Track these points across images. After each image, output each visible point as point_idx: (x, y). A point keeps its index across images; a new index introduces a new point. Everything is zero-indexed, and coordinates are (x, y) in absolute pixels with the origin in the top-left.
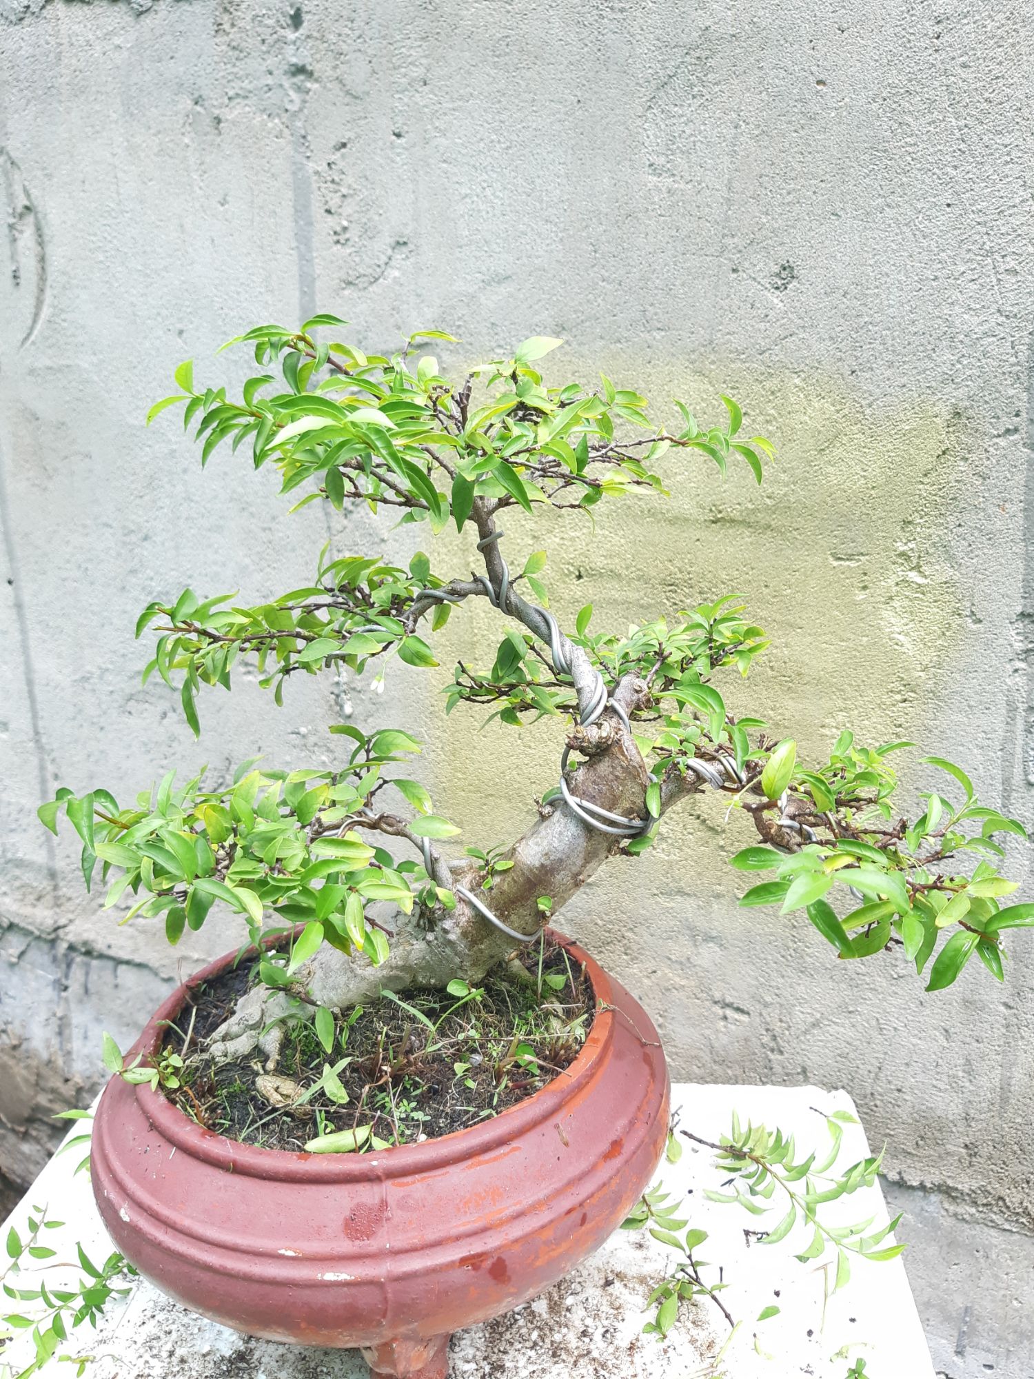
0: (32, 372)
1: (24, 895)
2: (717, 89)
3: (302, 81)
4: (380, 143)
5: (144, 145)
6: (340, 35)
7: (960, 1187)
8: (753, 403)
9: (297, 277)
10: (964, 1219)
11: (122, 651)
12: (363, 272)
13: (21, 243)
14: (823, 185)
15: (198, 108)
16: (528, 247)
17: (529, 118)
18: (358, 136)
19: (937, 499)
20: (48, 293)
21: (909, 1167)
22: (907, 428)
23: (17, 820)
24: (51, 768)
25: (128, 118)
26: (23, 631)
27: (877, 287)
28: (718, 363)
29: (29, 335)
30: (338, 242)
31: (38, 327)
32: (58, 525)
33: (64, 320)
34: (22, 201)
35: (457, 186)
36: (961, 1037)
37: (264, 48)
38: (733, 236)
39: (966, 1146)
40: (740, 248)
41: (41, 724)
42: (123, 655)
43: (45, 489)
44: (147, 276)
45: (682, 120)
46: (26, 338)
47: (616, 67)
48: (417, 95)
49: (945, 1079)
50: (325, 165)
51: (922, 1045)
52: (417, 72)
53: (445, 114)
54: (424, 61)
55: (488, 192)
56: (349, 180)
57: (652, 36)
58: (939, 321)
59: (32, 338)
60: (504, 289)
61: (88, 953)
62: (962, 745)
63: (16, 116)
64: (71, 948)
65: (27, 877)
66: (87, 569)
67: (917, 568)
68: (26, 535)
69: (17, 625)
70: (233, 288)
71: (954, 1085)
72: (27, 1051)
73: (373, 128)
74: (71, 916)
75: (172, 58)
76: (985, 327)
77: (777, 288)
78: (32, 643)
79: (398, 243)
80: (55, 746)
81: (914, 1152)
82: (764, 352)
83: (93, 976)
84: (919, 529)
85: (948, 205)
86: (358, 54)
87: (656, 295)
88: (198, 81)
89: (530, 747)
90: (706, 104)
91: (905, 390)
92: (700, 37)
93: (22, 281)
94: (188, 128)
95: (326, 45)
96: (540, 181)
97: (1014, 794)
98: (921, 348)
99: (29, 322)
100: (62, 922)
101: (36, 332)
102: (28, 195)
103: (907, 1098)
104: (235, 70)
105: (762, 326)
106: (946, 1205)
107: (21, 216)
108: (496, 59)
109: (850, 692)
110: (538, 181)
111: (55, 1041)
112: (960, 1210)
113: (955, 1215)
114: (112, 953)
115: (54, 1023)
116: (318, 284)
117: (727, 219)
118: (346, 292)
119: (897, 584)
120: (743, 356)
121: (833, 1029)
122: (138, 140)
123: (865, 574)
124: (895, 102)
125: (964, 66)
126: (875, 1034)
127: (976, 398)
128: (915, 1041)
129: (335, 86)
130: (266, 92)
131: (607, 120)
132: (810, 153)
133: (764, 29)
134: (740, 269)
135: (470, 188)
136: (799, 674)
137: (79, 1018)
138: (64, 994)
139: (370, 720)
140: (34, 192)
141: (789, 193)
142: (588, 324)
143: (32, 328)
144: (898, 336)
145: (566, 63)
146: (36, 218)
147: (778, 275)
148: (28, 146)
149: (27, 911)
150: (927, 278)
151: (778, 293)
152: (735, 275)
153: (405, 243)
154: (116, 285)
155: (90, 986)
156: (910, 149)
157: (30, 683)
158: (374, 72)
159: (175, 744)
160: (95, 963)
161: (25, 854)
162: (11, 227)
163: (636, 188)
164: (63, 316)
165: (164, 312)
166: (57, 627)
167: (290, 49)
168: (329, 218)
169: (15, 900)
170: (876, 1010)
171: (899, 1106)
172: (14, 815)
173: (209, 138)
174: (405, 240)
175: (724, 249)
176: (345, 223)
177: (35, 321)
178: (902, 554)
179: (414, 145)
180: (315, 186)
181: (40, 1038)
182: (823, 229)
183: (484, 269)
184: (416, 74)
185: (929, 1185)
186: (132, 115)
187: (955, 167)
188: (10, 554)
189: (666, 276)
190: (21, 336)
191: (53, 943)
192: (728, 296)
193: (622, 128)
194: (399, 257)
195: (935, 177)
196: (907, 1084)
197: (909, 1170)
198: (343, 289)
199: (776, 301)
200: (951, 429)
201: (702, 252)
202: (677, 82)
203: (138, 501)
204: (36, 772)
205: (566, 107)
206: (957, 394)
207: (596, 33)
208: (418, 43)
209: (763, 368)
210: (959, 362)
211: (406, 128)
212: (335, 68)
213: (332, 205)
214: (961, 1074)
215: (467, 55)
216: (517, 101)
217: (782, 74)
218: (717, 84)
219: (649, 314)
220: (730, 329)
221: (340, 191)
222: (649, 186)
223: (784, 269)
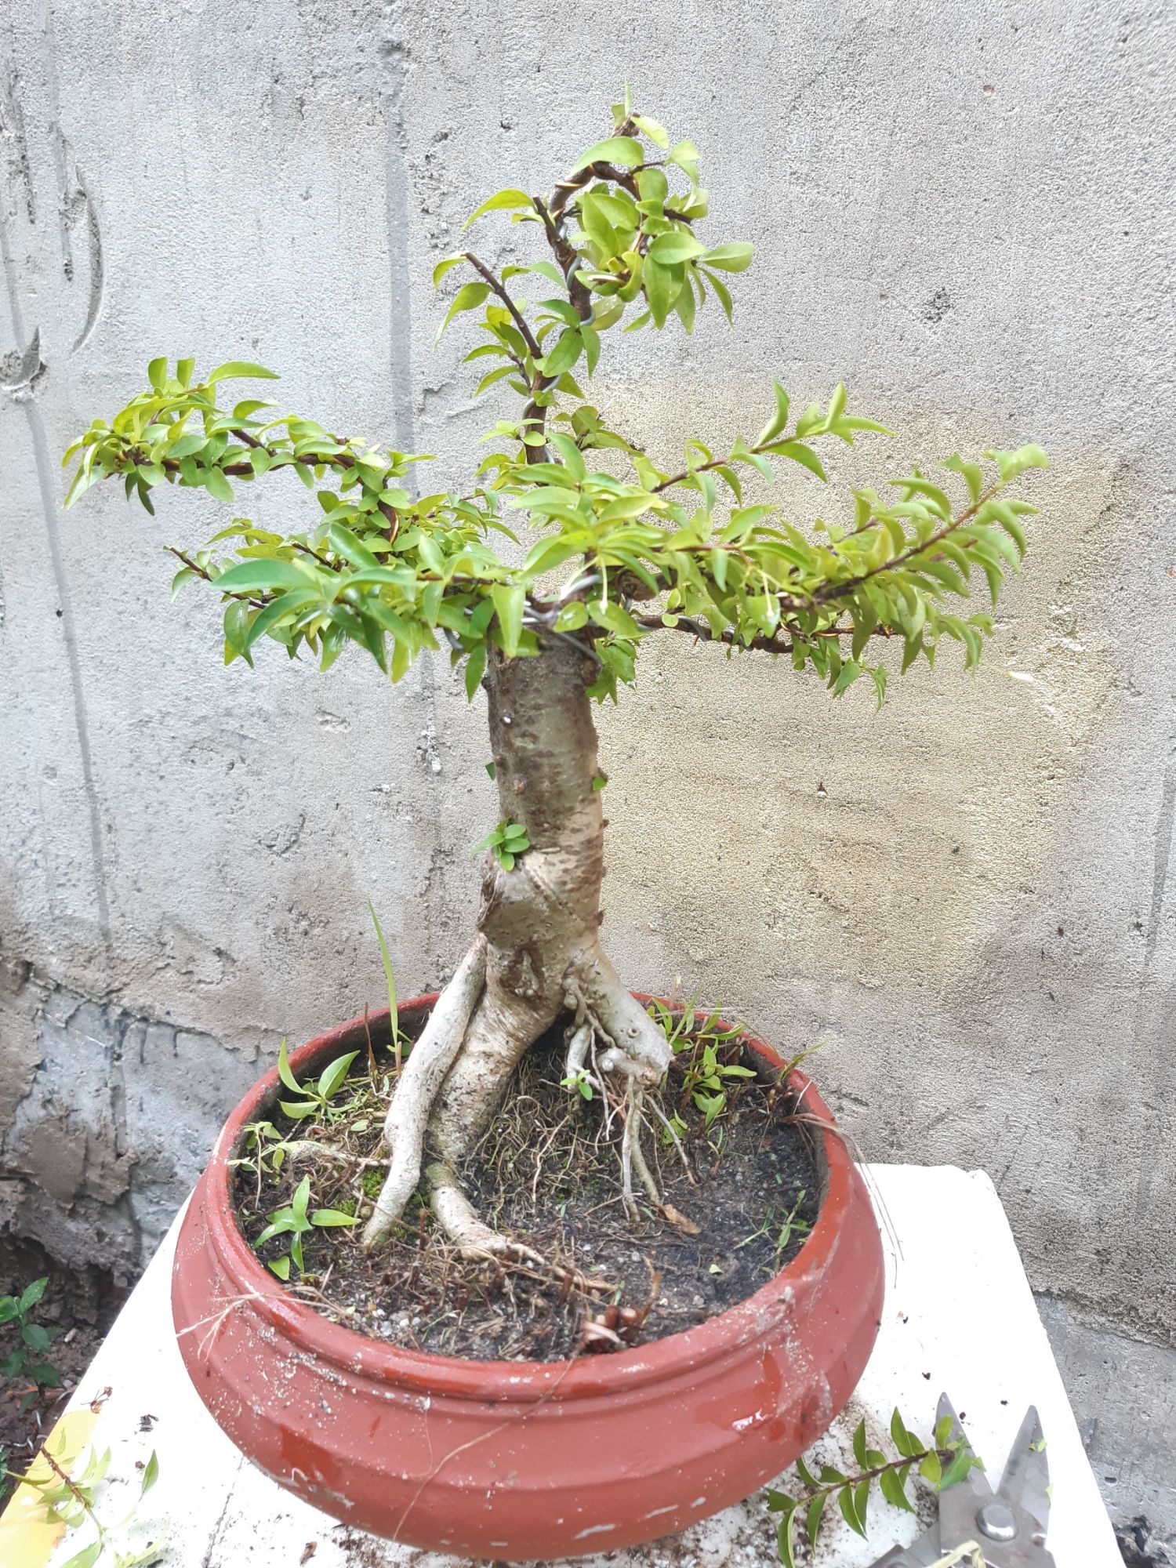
0: (86, 378)
1: (72, 955)
2: (870, 90)
3: (399, 61)
4: (486, 136)
5: (216, 127)
6: (442, 10)
7: (1089, 1294)
8: (899, 445)
9: (389, 285)
10: (1092, 1328)
11: (185, 694)
13: (73, 234)
14: (987, 204)
15: (279, 87)
18: (461, 127)
19: (1099, 559)
20: (105, 291)
21: (1036, 1272)
22: (1069, 479)
23: (66, 874)
24: (105, 819)
25: (197, 95)
26: (75, 668)
27: (1043, 322)
28: (861, 400)
29: (83, 337)
30: (436, 246)
31: (93, 329)
32: (114, 552)
33: (123, 323)
34: (74, 186)
36: (1098, 1138)
37: (355, 21)
38: (883, 258)
39: (1098, 1252)
40: (891, 271)
41: (93, 770)
42: (187, 699)
43: (100, 511)
44: (217, 276)
45: (832, 123)
46: (79, 342)
47: (756, 61)
48: (531, 82)
49: (1077, 1180)
50: (423, 157)
51: (1055, 1145)
52: (530, 56)
53: (561, 106)
54: (538, 43)
56: (450, 175)
57: (799, 27)
58: (1111, 363)
59: (86, 341)
61: (144, 1019)
63: (69, 87)
64: (125, 1014)
65: (78, 935)
66: (146, 602)
67: (1071, 634)
68: (78, 561)
69: (67, 661)
70: (316, 294)
71: (1088, 1188)
72: (75, 1123)
73: (479, 118)
74: (125, 979)
75: (249, 28)
76: (1161, 372)
77: (930, 318)
78: (84, 681)
79: (504, 250)
80: (109, 795)
81: (1042, 1257)
82: (913, 389)
83: (149, 1046)
84: (1076, 592)
85: (1126, 233)
86: (463, 33)
87: (794, 320)
88: (279, 56)
89: (637, 814)
90: (858, 106)
91: (1068, 438)
92: (854, 30)
93: (75, 277)
94: (267, 110)
95: (425, 20)
97: (1168, 882)
98: (1089, 392)
99: (83, 324)
100: (116, 985)
101: (90, 335)
102: (80, 178)
103: (1037, 1200)
104: (322, 44)
105: (912, 360)
106: (1074, 1313)
107: (74, 201)
108: (621, 45)
109: (993, 766)
111: (107, 1112)
112: (1087, 1319)
113: (1082, 1324)
114: (170, 1020)
115: (107, 1092)
116: (413, 293)
117: (877, 238)
118: (445, 304)
119: (1050, 650)
120: (889, 393)
121: (960, 1125)
122: (210, 120)
123: (1015, 638)
124: (1071, 114)
125: (1153, 74)
126: (1003, 1131)
127: (1148, 450)
128: (1049, 1140)
129: (434, 67)
130: (358, 72)
131: (746, 120)
132: (973, 168)
133: (927, 23)
134: (890, 295)
136: (938, 745)
137: (134, 1089)
138: (117, 1063)
139: (461, 778)
140: (90, 176)
141: (948, 212)
142: (716, 350)
143: (87, 330)
144: (1064, 377)
145: (700, 54)
146: (90, 205)
147: (932, 303)
148: (83, 122)
149: (75, 972)
150: (1099, 315)
151: (930, 323)
152: (883, 302)
153: (512, 250)
154: (183, 284)
155: (145, 1055)
156: (1087, 168)
157: (81, 725)
158: (480, 54)
159: (243, 797)
160: (151, 1030)
161: (75, 911)
162: (63, 214)
163: (775, 199)
164: (122, 318)
165: (237, 319)
166: (113, 665)
167: (385, 24)
168: (427, 219)
169: (63, 961)
170: (1005, 1105)
171: (1027, 1208)
172: (63, 869)
173: (293, 121)
174: (512, 247)
175: (872, 272)
176: (444, 225)
177: (89, 323)
178: (1057, 618)
179: (525, 140)
180: (411, 181)
181: (90, 1108)
182: (985, 253)
184: (527, 58)
185: (1055, 1291)
186: (202, 91)
187: (1136, 191)
188: (60, 581)
189: (805, 300)
190: (73, 340)
191: (105, 1008)
192: (875, 325)
193: (762, 131)
195: (1113, 200)
196: (1037, 1185)
197: (1035, 1275)
198: (442, 300)
199: (928, 333)
200: (1117, 483)
201: (848, 275)
202: (826, 82)
203: (205, 529)
204: (88, 823)
205: (699, 103)
206: (1126, 444)
207: (736, 21)
208: (532, 23)
209: (911, 407)
210: (1130, 409)
211: (515, 119)
212: (436, 47)
213: (430, 204)
214: (1095, 1177)
215: (587, 39)
216: (643, 94)
217: (946, 77)
218: (871, 84)
219: (785, 342)
220: (875, 362)
221: (439, 188)
222: (791, 197)
223: (939, 298)
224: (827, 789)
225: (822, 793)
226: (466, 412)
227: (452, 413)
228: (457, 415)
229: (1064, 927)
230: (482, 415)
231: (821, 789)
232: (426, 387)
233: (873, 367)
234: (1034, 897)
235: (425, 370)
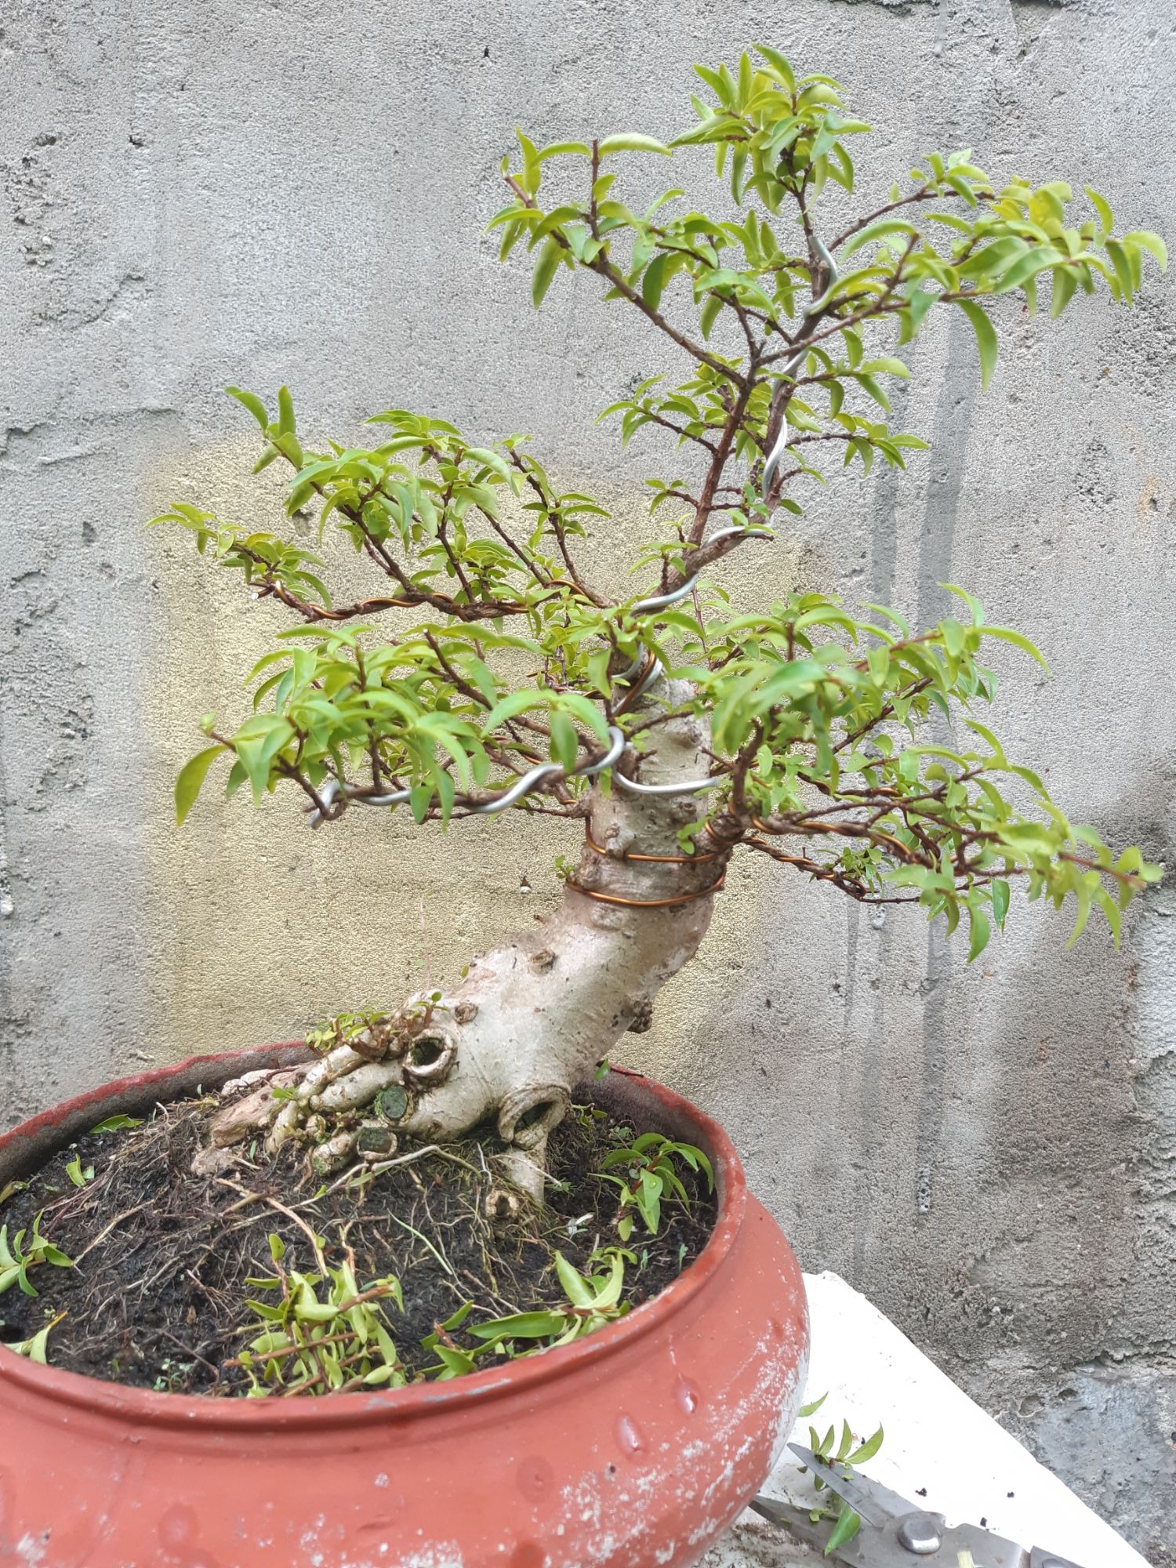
4: (110, 149)
8: (600, 524)
12: (73, 307)
14: (679, 299)
16: (322, 311)
17: (329, 158)
18: (75, 134)
22: (761, 562)
28: (560, 475)
30: (33, 262)
35: (223, 220)
36: (814, 1211)
38: (579, 337)
40: (587, 351)
47: (445, 124)
48: (171, 100)
50: (18, 159)
52: (175, 72)
53: (211, 131)
54: (182, 60)
55: (269, 236)
56: (57, 185)
57: (490, 98)
60: (284, 357)
62: (810, 893)
73: (100, 127)
79: (129, 277)
82: (612, 468)
86: (83, 28)
87: (487, 390)
89: (301, 938)
90: (551, 187)
92: (548, 112)
96: (341, 235)
97: (860, 940)
105: (610, 440)
108: (287, 80)
110: (337, 234)
117: (573, 318)
118: (44, 330)
120: (589, 471)
127: (827, 537)
129: (38, 59)
131: (433, 181)
133: (620, 121)
134: (586, 374)
135: (242, 226)
145: (381, 105)
147: (629, 387)
152: (581, 381)
153: (139, 279)
158: (106, 57)
163: (465, 265)
168: (22, 230)
174: (141, 274)
175: (568, 350)
176: (47, 240)
179: (161, 160)
183: (258, 328)
184: (169, 73)
189: (499, 370)
192: (572, 403)
193: (450, 195)
194: (128, 294)
198: (40, 325)
200: (802, 567)
201: (543, 350)
205: (380, 155)
206: (809, 531)
207: (422, 80)
208: (175, 36)
209: (611, 486)
210: (811, 498)
211: (150, 137)
212: (42, 37)
213: (30, 211)
214: (815, 1252)
215: (247, 67)
216: (314, 136)
217: (638, 173)
218: (565, 168)
219: (478, 411)
220: (574, 439)
221: (41, 197)
222: (482, 265)
223: (635, 382)
224: (532, 883)
225: (525, 889)
226: (68, 459)
227: (48, 459)
228: (55, 462)
229: (772, 998)
230: (92, 464)
231: (524, 883)
232: (11, 426)
233: (572, 444)
234: (742, 971)
235: (11, 406)
